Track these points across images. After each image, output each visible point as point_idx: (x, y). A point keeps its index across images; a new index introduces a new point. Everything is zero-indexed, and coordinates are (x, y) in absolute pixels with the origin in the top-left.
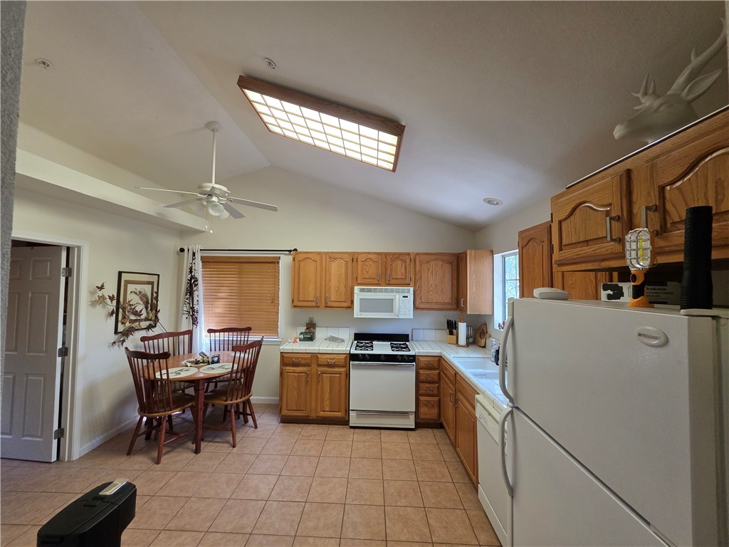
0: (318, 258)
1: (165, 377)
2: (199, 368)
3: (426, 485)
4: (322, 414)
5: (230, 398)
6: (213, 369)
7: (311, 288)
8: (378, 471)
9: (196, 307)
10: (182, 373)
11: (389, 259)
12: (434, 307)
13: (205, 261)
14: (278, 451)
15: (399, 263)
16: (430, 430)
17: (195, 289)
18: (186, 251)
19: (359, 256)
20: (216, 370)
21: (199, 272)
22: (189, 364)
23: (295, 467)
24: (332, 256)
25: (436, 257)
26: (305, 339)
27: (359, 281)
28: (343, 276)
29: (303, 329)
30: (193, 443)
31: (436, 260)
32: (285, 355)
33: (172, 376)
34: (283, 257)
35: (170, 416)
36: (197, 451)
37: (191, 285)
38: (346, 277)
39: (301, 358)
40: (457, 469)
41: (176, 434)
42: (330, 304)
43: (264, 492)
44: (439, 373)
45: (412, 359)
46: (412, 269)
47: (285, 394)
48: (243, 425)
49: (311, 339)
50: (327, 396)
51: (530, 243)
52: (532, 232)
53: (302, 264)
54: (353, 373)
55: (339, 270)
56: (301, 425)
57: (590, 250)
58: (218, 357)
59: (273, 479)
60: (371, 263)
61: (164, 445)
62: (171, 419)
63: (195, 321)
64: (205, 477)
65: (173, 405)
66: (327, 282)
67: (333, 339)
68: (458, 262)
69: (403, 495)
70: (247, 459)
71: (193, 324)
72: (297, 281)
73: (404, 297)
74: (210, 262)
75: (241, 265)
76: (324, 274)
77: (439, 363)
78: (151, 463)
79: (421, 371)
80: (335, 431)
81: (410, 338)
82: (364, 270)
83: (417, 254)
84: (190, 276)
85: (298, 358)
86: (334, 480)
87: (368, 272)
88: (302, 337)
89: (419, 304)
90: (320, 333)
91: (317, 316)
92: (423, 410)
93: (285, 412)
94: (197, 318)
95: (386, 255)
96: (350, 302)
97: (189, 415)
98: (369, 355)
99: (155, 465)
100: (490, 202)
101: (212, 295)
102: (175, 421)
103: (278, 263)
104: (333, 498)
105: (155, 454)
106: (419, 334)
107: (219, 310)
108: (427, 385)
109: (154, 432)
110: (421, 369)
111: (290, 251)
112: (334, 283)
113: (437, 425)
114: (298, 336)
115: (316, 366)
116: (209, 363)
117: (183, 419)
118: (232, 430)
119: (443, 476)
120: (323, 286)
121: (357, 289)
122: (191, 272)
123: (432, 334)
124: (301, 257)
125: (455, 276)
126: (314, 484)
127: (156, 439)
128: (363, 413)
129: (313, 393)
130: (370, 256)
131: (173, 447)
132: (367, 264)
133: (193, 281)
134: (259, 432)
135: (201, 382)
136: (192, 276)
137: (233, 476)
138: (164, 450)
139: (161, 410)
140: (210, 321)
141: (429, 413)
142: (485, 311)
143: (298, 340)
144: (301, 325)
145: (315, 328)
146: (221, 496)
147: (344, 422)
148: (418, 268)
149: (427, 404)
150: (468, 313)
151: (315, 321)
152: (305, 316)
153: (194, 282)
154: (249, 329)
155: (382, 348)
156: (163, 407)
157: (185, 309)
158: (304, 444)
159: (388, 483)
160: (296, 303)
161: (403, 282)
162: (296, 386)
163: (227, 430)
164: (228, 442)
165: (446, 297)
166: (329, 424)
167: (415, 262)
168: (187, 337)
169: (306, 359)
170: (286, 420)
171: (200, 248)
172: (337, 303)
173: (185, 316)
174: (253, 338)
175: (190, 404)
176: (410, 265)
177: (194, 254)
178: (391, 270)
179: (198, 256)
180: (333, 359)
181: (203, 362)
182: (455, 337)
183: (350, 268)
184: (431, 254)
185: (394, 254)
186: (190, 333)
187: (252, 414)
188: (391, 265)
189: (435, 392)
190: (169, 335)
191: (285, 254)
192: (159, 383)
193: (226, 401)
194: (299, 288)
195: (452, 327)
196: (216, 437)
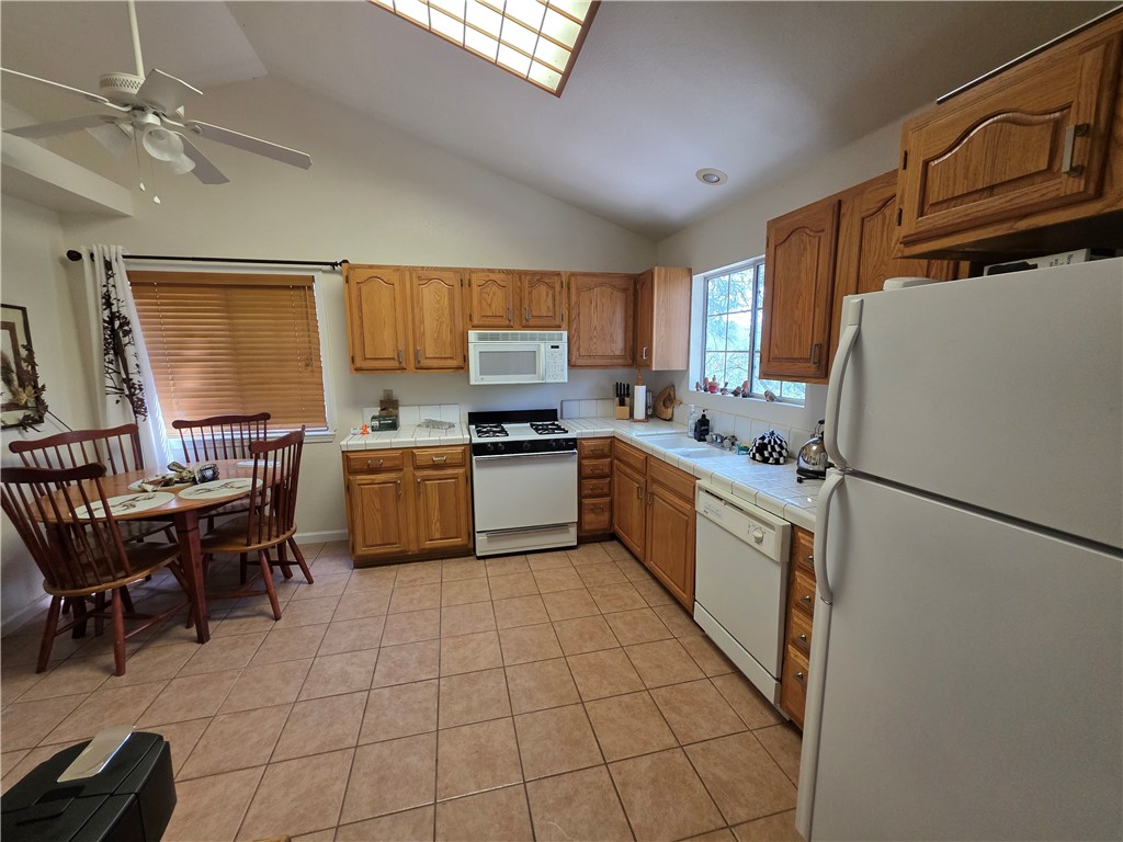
0: (395, 278)
1: (100, 514)
2: (175, 492)
3: (615, 618)
4: (428, 544)
5: (255, 539)
6: (209, 490)
7: (386, 333)
8: (539, 611)
9: (136, 379)
10: (137, 504)
11: (526, 284)
12: (599, 362)
13: (139, 282)
14: (365, 612)
15: (543, 289)
16: (597, 545)
17: (126, 340)
18: (86, 258)
19: (474, 276)
20: (215, 492)
21: (129, 306)
22: (149, 488)
23: (403, 630)
24: (423, 275)
25: (601, 280)
26: (382, 428)
27: (475, 322)
28: (446, 312)
29: (376, 411)
30: (188, 627)
31: (602, 285)
32: (352, 456)
33: (116, 512)
34: (318, 276)
35: (124, 589)
36: (202, 638)
37: (114, 333)
38: (452, 313)
39: (383, 458)
40: (650, 590)
41: (146, 617)
42: (425, 363)
43: (359, 677)
44: (611, 462)
45: (571, 444)
46: (565, 300)
47: (358, 522)
48: (285, 582)
49: (394, 426)
50: (436, 515)
51: (793, 238)
52: (796, 218)
53: (365, 289)
54: (477, 473)
55: (438, 302)
56: (392, 567)
57: (997, 203)
58: (214, 468)
59: (370, 656)
60: (495, 288)
61: (127, 641)
62: (128, 594)
63: (139, 407)
64: (234, 677)
65: (132, 565)
66: (417, 323)
67: (432, 425)
68: (635, 290)
69: (587, 636)
70: (311, 634)
71: (135, 412)
72: (357, 322)
73: (553, 347)
74: (152, 284)
75: (229, 291)
76: (409, 310)
77: (611, 448)
78: (103, 678)
79: (585, 462)
80: (453, 568)
81: (559, 416)
82: (484, 303)
83: (573, 275)
84: (107, 313)
85: (379, 459)
86: (475, 636)
87: (490, 305)
88: (376, 423)
89: (577, 359)
90: (406, 416)
91: (399, 386)
92: (588, 517)
93: (361, 550)
94: (142, 400)
95: (521, 274)
96: (461, 359)
97: (166, 580)
98: (503, 443)
99: (114, 678)
100: (706, 177)
101: (169, 355)
102: (135, 595)
103: (311, 288)
104: (483, 664)
105: (110, 659)
106: (571, 409)
107: (190, 384)
108: (594, 481)
109: (91, 622)
110: (585, 458)
111: (334, 265)
112: (429, 325)
113: (609, 536)
114: (368, 422)
115: (412, 468)
116: (194, 482)
117: (151, 590)
118: (267, 592)
119: (635, 602)
120: (410, 332)
121: (472, 335)
122: (108, 304)
123: (590, 407)
124: (362, 275)
125: (631, 312)
126: (444, 649)
127: (99, 632)
128: (495, 534)
129: (411, 512)
130: (492, 276)
131: (145, 641)
132: (488, 290)
133: (117, 324)
134: (316, 589)
135: (189, 517)
136: (111, 312)
137: (291, 665)
138: (129, 648)
139: (105, 578)
140: (175, 407)
141: (596, 521)
142: (677, 365)
143: (369, 430)
144: (369, 405)
145: (397, 408)
146: (278, 701)
147: (467, 551)
148: (574, 298)
149: (595, 509)
150: (654, 369)
151: (397, 394)
152: (377, 387)
153: (121, 326)
154: (265, 417)
155: (520, 432)
156: (108, 572)
157: (109, 383)
158: (407, 594)
159: (560, 626)
160: (359, 363)
161: (553, 322)
162: (378, 507)
163: (257, 593)
164: (262, 614)
165: (617, 345)
166: (442, 559)
167: (569, 288)
168: (126, 438)
169: (394, 458)
170: (363, 563)
171: (120, 253)
172: (435, 361)
173: (112, 399)
174: (276, 432)
175: (168, 561)
176: (560, 292)
177: (108, 265)
178: (531, 301)
179: (120, 269)
180: (441, 455)
181: (182, 480)
182: (627, 409)
183: (457, 297)
184: (594, 275)
185: (534, 273)
186: (132, 430)
187: (300, 562)
188: (530, 293)
189: (606, 490)
190: (82, 436)
191: (324, 271)
192: (88, 528)
193: (248, 545)
194: (362, 334)
195: (623, 394)
196: (234, 608)
